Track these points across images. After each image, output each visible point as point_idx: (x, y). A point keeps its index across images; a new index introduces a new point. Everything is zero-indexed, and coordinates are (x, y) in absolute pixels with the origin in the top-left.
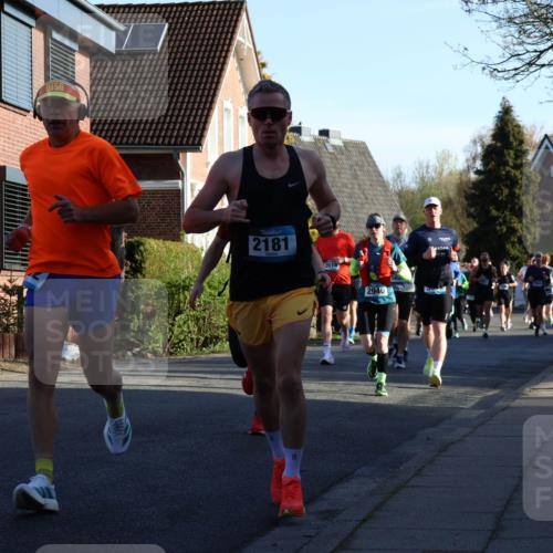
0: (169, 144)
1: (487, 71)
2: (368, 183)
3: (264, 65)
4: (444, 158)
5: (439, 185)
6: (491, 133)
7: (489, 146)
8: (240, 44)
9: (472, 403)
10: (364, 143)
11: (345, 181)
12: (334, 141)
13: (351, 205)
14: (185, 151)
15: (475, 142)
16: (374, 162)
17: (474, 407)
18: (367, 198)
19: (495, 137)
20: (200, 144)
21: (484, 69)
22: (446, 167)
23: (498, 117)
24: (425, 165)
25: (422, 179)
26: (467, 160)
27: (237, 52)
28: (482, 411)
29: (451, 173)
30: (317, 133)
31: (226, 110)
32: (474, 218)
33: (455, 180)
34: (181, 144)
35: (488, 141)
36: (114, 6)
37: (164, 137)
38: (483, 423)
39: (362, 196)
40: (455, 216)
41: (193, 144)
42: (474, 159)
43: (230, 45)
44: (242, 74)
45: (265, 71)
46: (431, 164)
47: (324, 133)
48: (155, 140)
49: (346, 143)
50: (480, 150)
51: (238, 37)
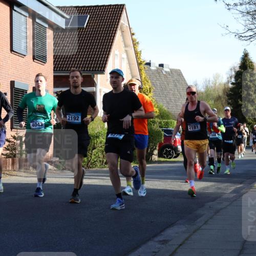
0: (90, 70)
1: (237, 37)
2: (182, 88)
3: (133, 34)
4: (217, 77)
5: (214, 90)
6: (239, 65)
7: (238, 71)
8: (123, 24)
9: (231, 191)
10: (180, 70)
11: (171, 88)
12: (166, 69)
13: (173, 99)
14: (97, 74)
15: (231, 69)
16: (184, 79)
17: (231, 193)
18: (181, 96)
19: (240, 67)
20: (104, 71)
21: (236, 36)
22: (217, 81)
23: (242, 58)
24: (208, 80)
25: (207, 87)
26: (228, 78)
27: (121, 28)
28: (235, 194)
29: (220, 84)
30: (158, 66)
31: (116, 55)
32: (231, 105)
33: (222, 87)
34: (95, 71)
35: (238, 69)
36: (64, 7)
37: (87, 68)
38: (236, 200)
39: (179, 94)
40: (222, 104)
41: (101, 71)
42: (231, 77)
43: (118, 25)
44: (123, 38)
45: (134, 37)
46: (211, 80)
47: (161, 65)
48: (83, 69)
49: (171, 70)
50: (233, 73)
51: (122, 21)
